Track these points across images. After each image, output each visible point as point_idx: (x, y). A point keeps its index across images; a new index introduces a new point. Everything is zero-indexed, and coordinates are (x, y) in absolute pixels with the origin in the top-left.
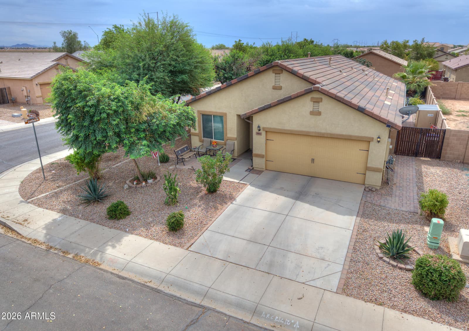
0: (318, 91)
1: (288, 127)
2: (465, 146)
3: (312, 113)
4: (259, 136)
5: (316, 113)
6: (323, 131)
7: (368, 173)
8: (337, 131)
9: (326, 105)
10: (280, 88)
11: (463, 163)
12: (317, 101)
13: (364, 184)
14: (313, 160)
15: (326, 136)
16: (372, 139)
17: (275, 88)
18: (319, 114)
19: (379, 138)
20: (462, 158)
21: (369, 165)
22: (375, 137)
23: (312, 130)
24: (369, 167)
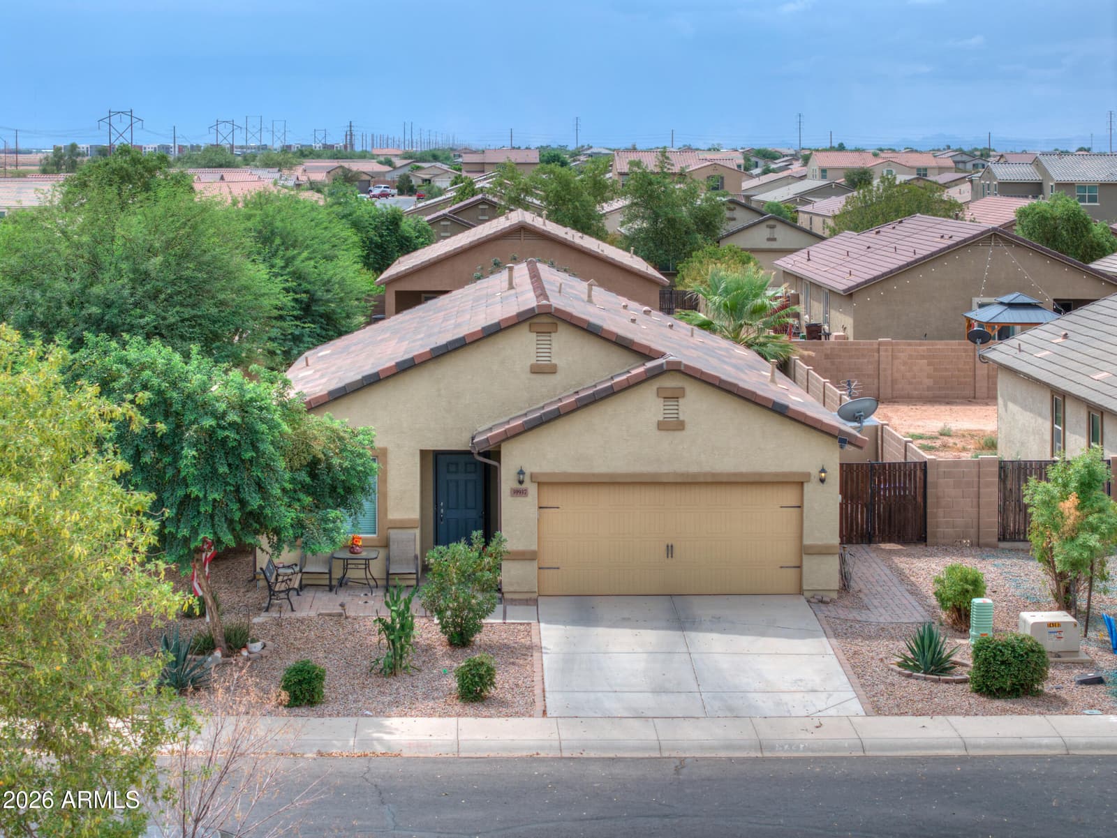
0: (679, 371)
1: (601, 466)
2: (975, 500)
3: (662, 426)
4: (520, 500)
5: (672, 425)
6: (694, 469)
7: (808, 562)
8: (727, 464)
9: (696, 404)
10: (552, 370)
11: (978, 545)
12: (673, 397)
13: (801, 592)
14: (670, 550)
15: (702, 480)
16: (808, 475)
17: (537, 370)
18: (680, 426)
19: (823, 471)
20: (973, 531)
21: (807, 542)
22: (814, 471)
23: (665, 469)
24: (811, 547)
